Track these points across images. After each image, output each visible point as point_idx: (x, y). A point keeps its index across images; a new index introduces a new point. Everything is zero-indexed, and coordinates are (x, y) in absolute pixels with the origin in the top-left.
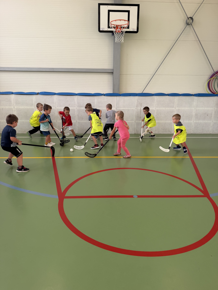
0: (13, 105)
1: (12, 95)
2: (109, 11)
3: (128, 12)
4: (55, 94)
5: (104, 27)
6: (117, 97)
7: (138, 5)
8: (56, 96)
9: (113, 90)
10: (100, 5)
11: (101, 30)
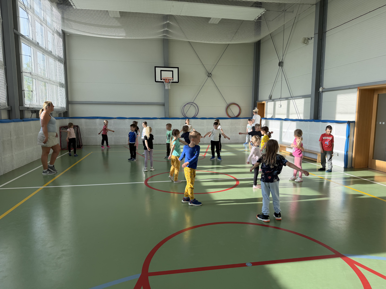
0: (98, 126)
1: (97, 119)
2: (161, 71)
3: (173, 71)
4: (126, 118)
5: (158, 79)
6: (168, 120)
7: (178, 68)
8: (127, 119)
9: (165, 115)
10: (155, 67)
11: (156, 81)
